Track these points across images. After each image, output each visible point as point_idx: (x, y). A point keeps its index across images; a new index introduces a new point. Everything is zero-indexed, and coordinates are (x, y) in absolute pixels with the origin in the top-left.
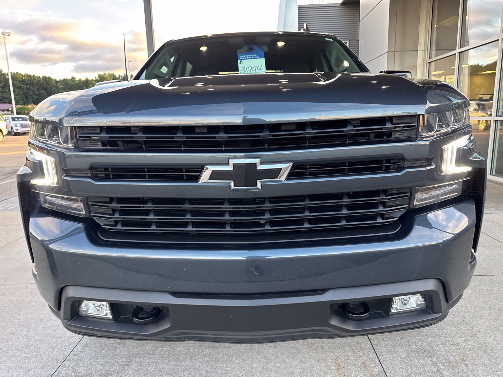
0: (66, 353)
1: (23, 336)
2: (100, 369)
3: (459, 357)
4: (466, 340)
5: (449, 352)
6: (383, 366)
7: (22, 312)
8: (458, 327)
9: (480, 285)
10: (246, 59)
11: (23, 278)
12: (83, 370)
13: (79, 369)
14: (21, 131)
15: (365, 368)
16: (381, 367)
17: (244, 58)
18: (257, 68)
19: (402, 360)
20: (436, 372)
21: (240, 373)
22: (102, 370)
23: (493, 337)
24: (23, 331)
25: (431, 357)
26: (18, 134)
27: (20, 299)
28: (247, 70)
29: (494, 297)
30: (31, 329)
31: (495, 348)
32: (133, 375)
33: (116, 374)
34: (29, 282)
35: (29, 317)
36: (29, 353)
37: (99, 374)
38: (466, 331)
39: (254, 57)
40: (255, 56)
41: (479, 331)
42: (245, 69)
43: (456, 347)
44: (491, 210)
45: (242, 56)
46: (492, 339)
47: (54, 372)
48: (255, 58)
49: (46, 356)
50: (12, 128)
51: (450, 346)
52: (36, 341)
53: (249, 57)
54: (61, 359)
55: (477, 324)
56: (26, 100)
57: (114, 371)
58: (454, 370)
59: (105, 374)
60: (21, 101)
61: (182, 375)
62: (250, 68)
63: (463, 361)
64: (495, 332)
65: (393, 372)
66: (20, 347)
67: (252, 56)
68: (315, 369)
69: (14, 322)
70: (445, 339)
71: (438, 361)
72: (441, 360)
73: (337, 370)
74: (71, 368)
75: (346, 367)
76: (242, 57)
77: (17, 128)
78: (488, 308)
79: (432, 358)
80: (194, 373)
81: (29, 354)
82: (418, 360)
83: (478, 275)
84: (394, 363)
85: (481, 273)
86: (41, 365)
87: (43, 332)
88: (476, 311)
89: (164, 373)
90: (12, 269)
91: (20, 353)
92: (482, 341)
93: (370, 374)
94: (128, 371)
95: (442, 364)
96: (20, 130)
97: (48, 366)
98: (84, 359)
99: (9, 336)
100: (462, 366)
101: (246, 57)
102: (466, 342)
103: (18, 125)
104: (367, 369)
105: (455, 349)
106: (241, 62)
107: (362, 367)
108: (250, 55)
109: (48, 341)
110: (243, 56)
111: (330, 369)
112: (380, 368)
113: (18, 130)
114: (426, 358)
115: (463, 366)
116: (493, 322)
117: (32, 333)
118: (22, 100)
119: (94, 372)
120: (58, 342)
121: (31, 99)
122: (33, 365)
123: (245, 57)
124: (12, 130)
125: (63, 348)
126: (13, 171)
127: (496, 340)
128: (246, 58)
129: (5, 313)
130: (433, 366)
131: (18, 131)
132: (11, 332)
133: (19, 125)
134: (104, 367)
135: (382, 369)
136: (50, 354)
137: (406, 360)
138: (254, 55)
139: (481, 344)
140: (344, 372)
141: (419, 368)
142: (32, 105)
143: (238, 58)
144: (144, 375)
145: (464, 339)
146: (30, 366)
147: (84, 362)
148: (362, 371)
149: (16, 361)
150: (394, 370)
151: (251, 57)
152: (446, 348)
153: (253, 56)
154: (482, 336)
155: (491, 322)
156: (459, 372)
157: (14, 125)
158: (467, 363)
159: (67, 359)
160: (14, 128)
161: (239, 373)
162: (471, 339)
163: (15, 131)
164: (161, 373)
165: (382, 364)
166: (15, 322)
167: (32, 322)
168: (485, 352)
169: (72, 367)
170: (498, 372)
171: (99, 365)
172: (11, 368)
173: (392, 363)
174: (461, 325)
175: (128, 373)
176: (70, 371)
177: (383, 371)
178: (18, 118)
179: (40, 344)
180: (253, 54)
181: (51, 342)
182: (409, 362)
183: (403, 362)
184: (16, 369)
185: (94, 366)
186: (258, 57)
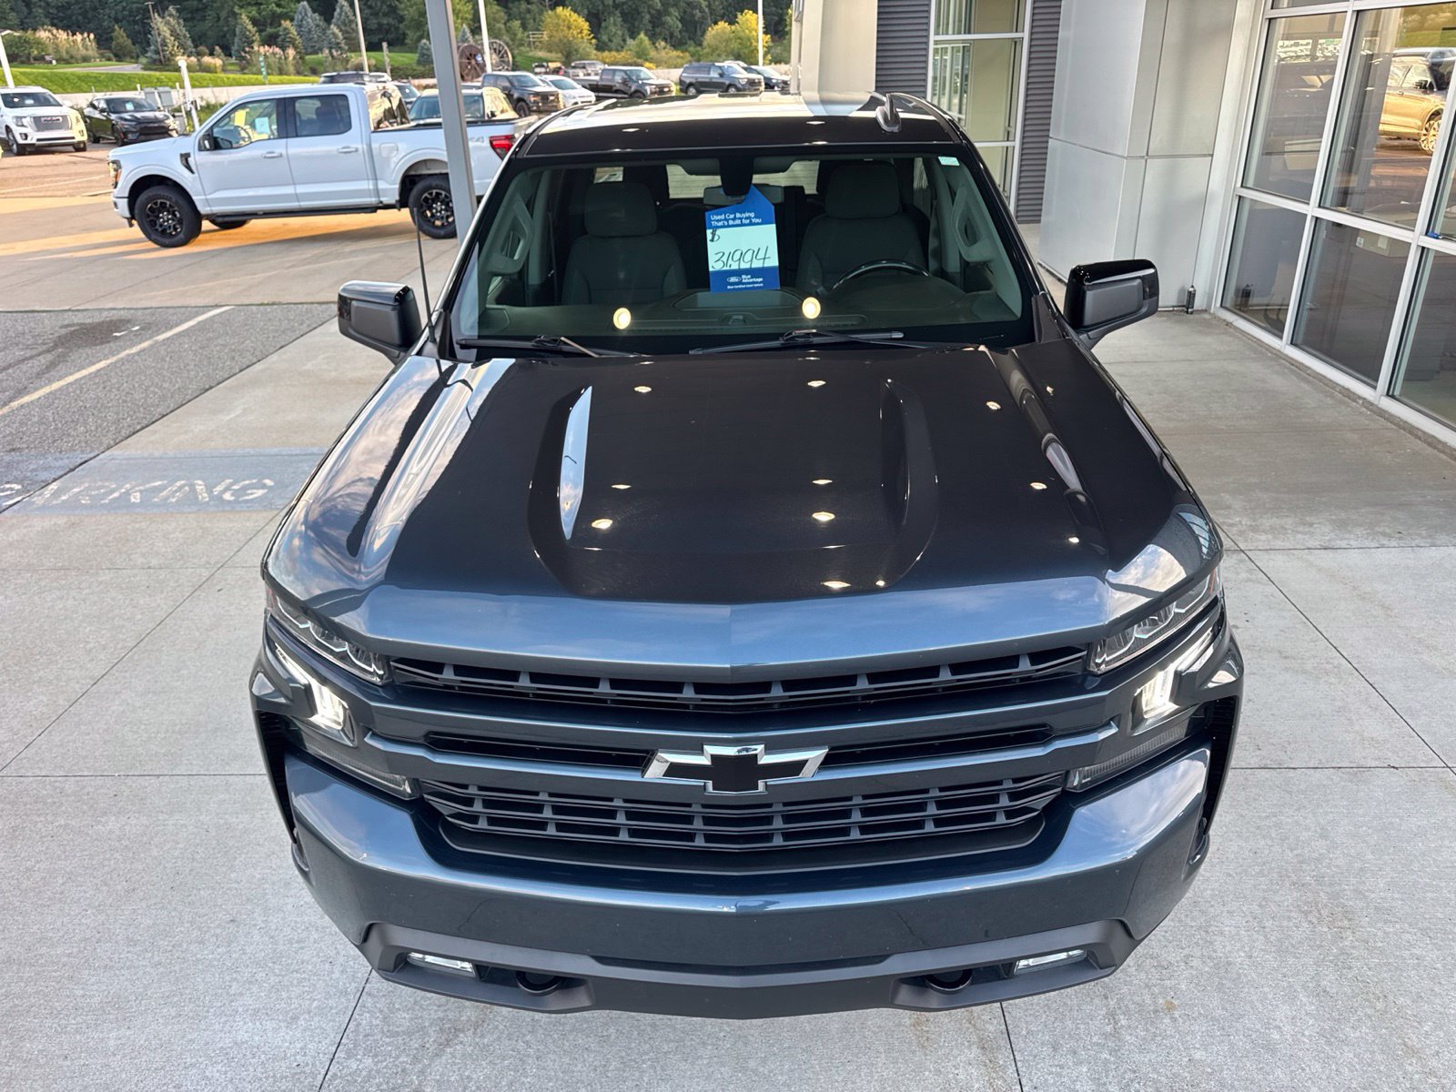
0: (360, 975)
1: (258, 927)
2: (439, 1018)
3: (1164, 998)
4: (1187, 956)
5: (1147, 986)
6: (1007, 1019)
7: (237, 861)
8: (1180, 921)
9: (1257, 797)
10: (729, 226)
11: (211, 756)
12: (405, 1018)
13: (397, 1017)
14: (38, 140)
15: (970, 1023)
16: (1003, 1021)
17: (721, 224)
18: (755, 254)
19: (1047, 1005)
20: (1110, 1034)
21: (721, 1031)
22: (443, 1019)
23: (1247, 949)
24: (256, 915)
25: (1106, 998)
26: (28, 149)
27: (222, 822)
28: (730, 262)
29: (1279, 837)
30: (270, 909)
31: (1243, 977)
32: (506, 1032)
33: (472, 1030)
34: (227, 768)
35: (258, 876)
36: (283, 973)
37: (438, 1028)
38: (1193, 932)
39: (748, 221)
40: (749, 218)
41: (1222, 933)
42: (725, 259)
43: (1164, 972)
44: (1352, 536)
45: (716, 217)
46: (1243, 955)
47: (347, 1021)
48: (751, 224)
49: (321, 982)
50: (8, 129)
51: (1153, 970)
52: (290, 942)
53: (734, 219)
54: (354, 991)
55: (1222, 912)
56: (25, 10)
57: (467, 1021)
58: (1147, 1030)
59: (449, 1028)
60: (12, 15)
61: (605, 1034)
62: (737, 256)
63: (1170, 1007)
64: (1255, 936)
65: (1024, 1032)
66: (261, 958)
67: (744, 216)
68: (870, 1023)
69: (228, 889)
70: (1146, 951)
71: (1120, 1008)
72: (1126, 1006)
73: (914, 1026)
74: (378, 1014)
75: (932, 1019)
76: (718, 221)
77: (23, 130)
78: (1257, 869)
79: (1110, 999)
80: (627, 1028)
81: (283, 976)
82: (1078, 1005)
83: (1262, 766)
84: (1030, 1012)
85: (1269, 762)
86: (315, 1004)
87: (299, 920)
88: (1230, 875)
89: (568, 1028)
90: (176, 725)
91: (264, 975)
92: (1221, 958)
93: (979, 1037)
94: (496, 1023)
95: (1125, 1015)
96: (34, 137)
97: (331, 1008)
98: (401, 992)
99: (229, 928)
100: (1165, 1021)
101: (727, 220)
102: (1186, 960)
103: (25, 121)
104: (974, 1025)
105: (1161, 980)
106: (713, 234)
107: (964, 1021)
108: (738, 215)
109: (315, 942)
110: (719, 217)
111: (899, 1025)
112: (999, 1024)
113: (29, 138)
114: (1096, 1001)
115: (1167, 1021)
116: (1257, 908)
117: (275, 921)
118: (12, 9)
119: (427, 1024)
120: (338, 946)
121: (40, 6)
122: (301, 1005)
123: (725, 219)
124: (11, 138)
125: (352, 963)
126: (63, 331)
127: (1251, 957)
128: (726, 223)
129: (200, 863)
130: (1107, 1020)
131: (28, 141)
132: (229, 918)
133: (28, 119)
134: (446, 1011)
135: (1004, 1027)
136: (328, 979)
137: (1054, 1005)
138: (747, 215)
139: (1217, 967)
140: (927, 1032)
141: (1078, 1024)
142: (49, 31)
143: (707, 225)
144: (529, 1032)
145: (1186, 952)
146: (293, 1006)
147: (403, 999)
148: (964, 1030)
149: (263, 994)
150: (1027, 1028)
151: (741, 219)
152: (1143, 976)
153: (746, 218)
154: (1224, 947)
155: (1255, 907)
156: (1155, 1035)
157: (15, 120)
158: (1176, 1014)
159: (365, 990)
160: (17, 131)
161: (717, 1029)
162: (1199, 954)
163: (21, 141)
164: (561, 1028)
165: (1006, 1014)
166: (230, 889)
167: (267, 891)
168: (1220, 988)
169: (381, 1011)
170: (1232, 1037)
171: (435, 1008)
172: (256, 1011)
173: (1027, 1010)
174: (1187, 916)
175: (497, 1027)
176: (378, 1022)
177: (1005, 1031)
178: (23, 96)
179: (301, 951)
180: (744, 213)
181: (324, 947)
182: (1061, 1010)
183: (1049, 1008)
184: (267, 1014)
185: (424, 1010)
186: (760, 221)
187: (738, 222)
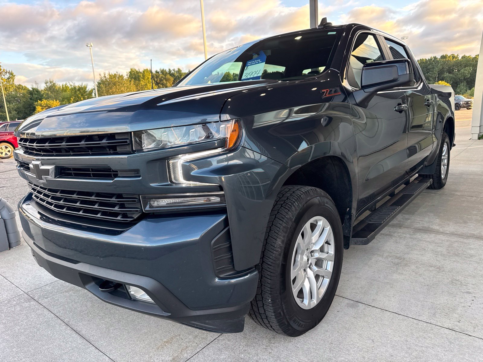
10: (252, 65)
17: (250, 64)
18: (256, 72)
42: (248, 75)
48: (258, 63)
53: (254, 63)
62: (251, 74)
67: (257, 61)
106: (247, 68)
110: (250, 62)
143: (246, 65)
186: (261, 62)
187: (255, 63)
